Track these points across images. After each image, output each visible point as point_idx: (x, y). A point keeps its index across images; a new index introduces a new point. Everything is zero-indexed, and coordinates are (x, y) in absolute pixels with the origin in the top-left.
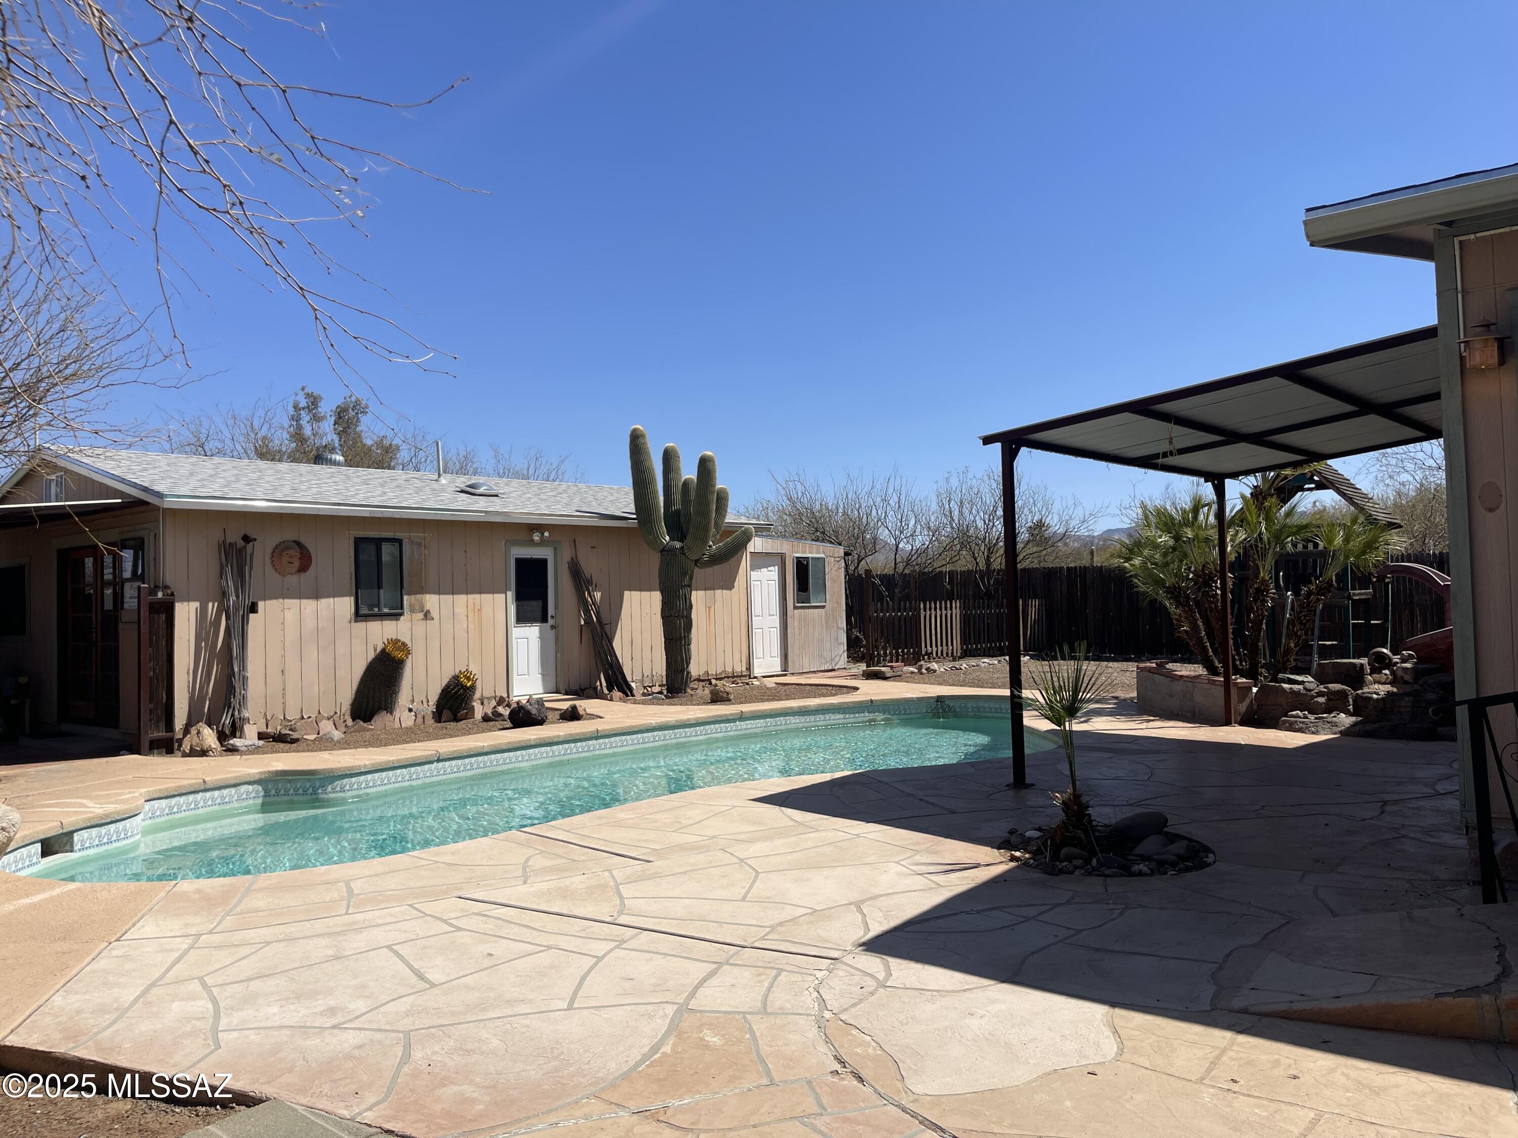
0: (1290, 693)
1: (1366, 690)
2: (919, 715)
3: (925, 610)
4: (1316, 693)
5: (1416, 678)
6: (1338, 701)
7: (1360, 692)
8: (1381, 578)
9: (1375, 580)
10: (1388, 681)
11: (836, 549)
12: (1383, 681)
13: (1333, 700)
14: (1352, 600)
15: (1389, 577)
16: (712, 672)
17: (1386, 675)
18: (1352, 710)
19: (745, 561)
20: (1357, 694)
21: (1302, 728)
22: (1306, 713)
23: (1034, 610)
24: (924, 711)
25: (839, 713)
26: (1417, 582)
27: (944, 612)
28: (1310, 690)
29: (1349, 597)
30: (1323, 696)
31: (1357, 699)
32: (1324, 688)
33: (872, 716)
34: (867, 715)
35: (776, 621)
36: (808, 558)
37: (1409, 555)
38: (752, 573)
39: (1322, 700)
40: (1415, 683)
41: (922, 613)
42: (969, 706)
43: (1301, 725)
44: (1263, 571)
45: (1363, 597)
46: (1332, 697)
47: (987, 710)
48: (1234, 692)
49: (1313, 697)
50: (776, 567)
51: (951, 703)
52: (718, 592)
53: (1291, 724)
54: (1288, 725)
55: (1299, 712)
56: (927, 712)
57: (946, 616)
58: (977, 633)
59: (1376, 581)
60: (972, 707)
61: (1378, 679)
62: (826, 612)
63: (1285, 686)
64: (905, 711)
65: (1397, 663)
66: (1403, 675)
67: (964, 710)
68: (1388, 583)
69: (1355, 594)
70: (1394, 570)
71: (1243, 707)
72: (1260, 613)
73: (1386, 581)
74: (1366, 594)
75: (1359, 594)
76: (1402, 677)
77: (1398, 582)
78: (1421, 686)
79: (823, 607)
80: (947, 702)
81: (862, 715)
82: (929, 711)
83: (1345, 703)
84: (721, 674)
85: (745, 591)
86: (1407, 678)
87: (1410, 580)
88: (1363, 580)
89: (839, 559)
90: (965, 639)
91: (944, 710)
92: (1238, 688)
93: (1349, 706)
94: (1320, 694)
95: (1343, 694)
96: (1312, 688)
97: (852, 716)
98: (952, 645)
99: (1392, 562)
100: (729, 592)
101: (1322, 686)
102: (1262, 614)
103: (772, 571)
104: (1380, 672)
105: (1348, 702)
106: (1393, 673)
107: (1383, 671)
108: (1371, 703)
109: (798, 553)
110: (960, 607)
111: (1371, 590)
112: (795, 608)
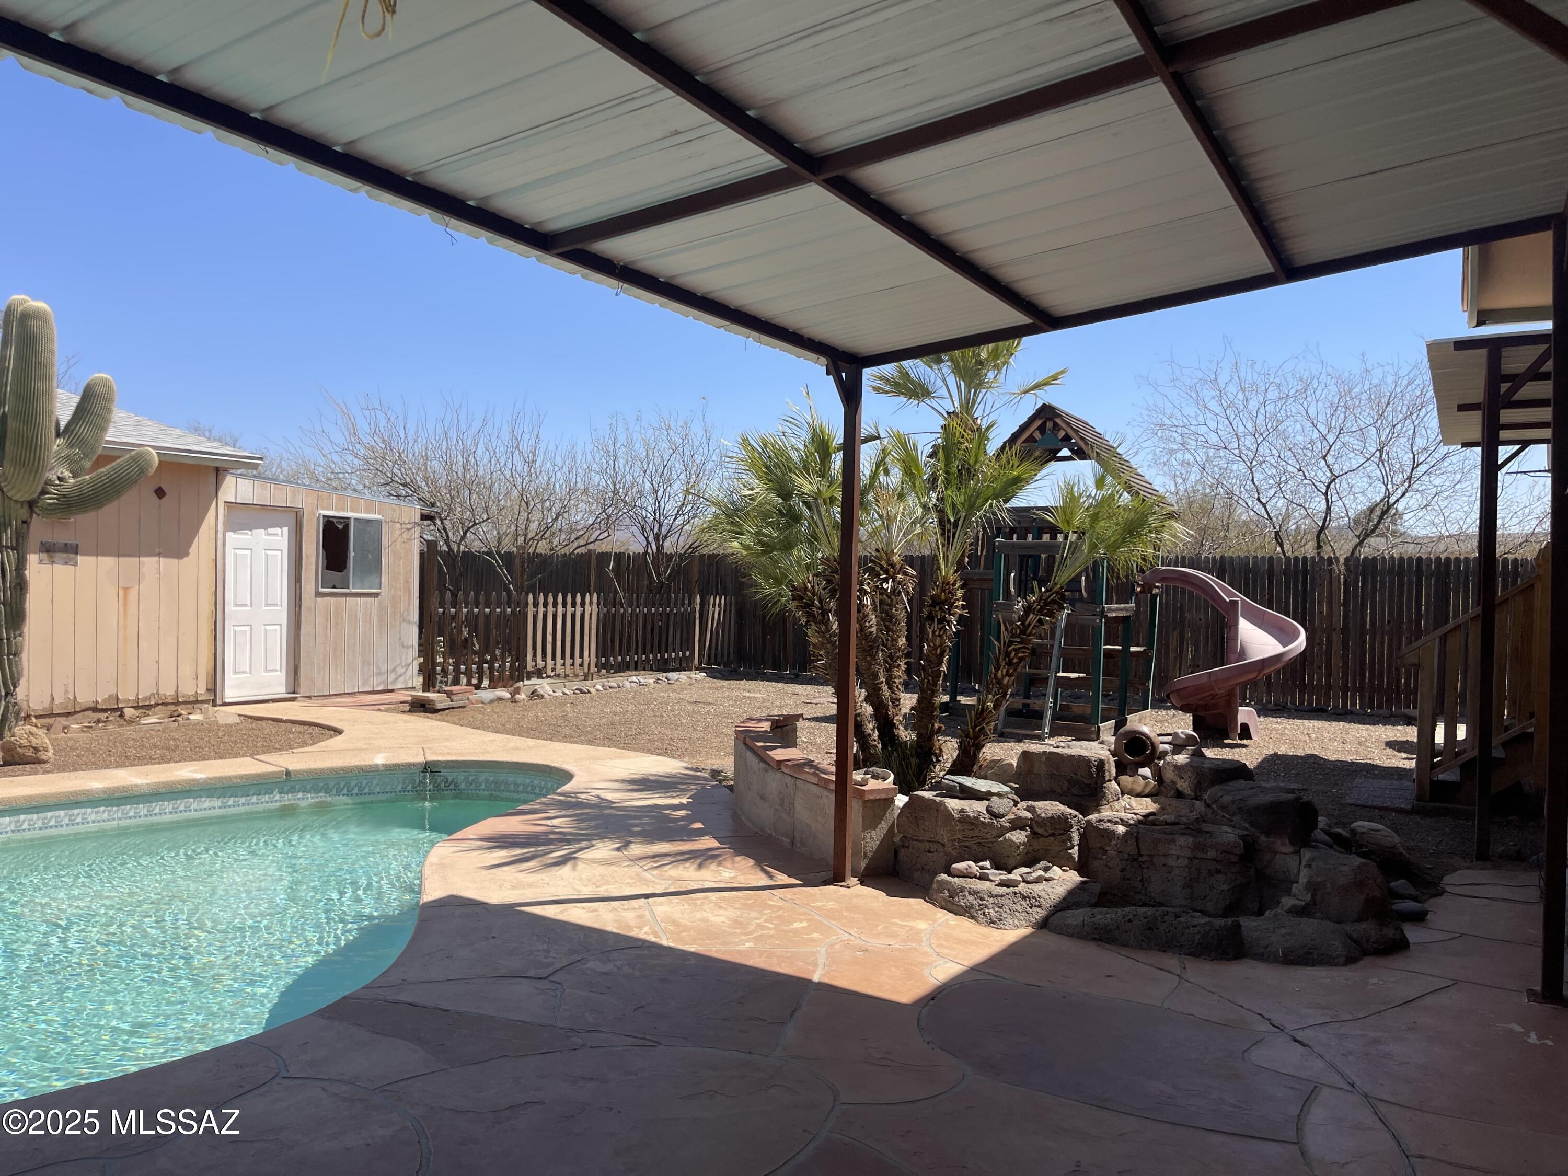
0: (960, 820)
1: (1106, 813)
2: (388, 796)
3: (536, 605)
4: (1011, 821)
5: (1199, 790)
6: (1052, 839)
7: (1093, 817)
8: (1148, 587)
9: (1139, 589)
10: (1147, 790)
11: (405, 509)
12: (1139, 789)
13: (1042, 836)
14: (1107, 618)
15: (1158, 587)
16: (127, 694)
17: (1145, 778)
18: (1076, 856)
19: (214, 517)
20: (1088, 822)
21: (972, 906)
22: (987, 864)
23: (717, 610)
24: (399, 788)
25: (210, 796)
26: (1191, 593)
27: (570, 610)
28: (998, 816)
29: (1103, 614)
30: (1022, 828)
31: (1088, 832)
32: (1028, 809)
33: (288, 799)
34: (277, 797)
35: (281, 614)
36: (349, 518)
37: (1183, 558)
38: (230, 535)
39: (1019, 837)
40: (1197, 798)
41: (531, 610)
42: (481, 779)
43: (971, 898)
44: (946, 566)
45: (1121, 614)
46: (1040, 831)
47: (512, 787)
48: (855, 810)
49: (1003, 831)
50: (286, 529)
51: (450, 775)
52: (149, 562)
53: (954, 892)
54: (946, 893)
55: (971, 863)
56: (404, 790)
57: (573, 616)
58: (625, 641)
59: (1141, 592)
60: (487, 781)
61: (1129, 786)
62: (380, 603)
63: (953, 804)
64: (361, 788)
65: (1165, 753)
66: (1176, 779)
67: (473, 787)
68: (1156, 595)
69: (1109, 609)
70: (1165, 577)
71: (872, 839)
72: (938, 643)
73: (1154, 592)
74: (1126, 610)
75: (1115, 610)
76: (1174, 783)
77: (1168, 594)
78: (1208, 806)
79: (376, 595)
80: (444, 772)
81: (266, 798)
82: (409, 788)
83: (1064, 842)
84: (145, 699)
85: (212, 565)
86: (1183, 785)
87: (1183, 591)
88: (1123, 591)
89: (409, 526)
90: (603, 649)
91: (437, 787)
92: (865, 802)
93: (1072, 848)
94: (1017, 824)
95: (1060, 825)
96: (1002, 811)
97: (243, 800)
98: (581, 656)
99: (1162, 565)
100: (174, 562)
101: (1023, 804)
102: (940, 646)
103: (277, 535)
104: (1134, 773)
105: (1070, 839)
106: (1159, 775)
107: (1141, 771)
108: (1113, 843)
109: (328, 509)
110: (598, 604)
111: (1133, 605)
112: (318, 594)
